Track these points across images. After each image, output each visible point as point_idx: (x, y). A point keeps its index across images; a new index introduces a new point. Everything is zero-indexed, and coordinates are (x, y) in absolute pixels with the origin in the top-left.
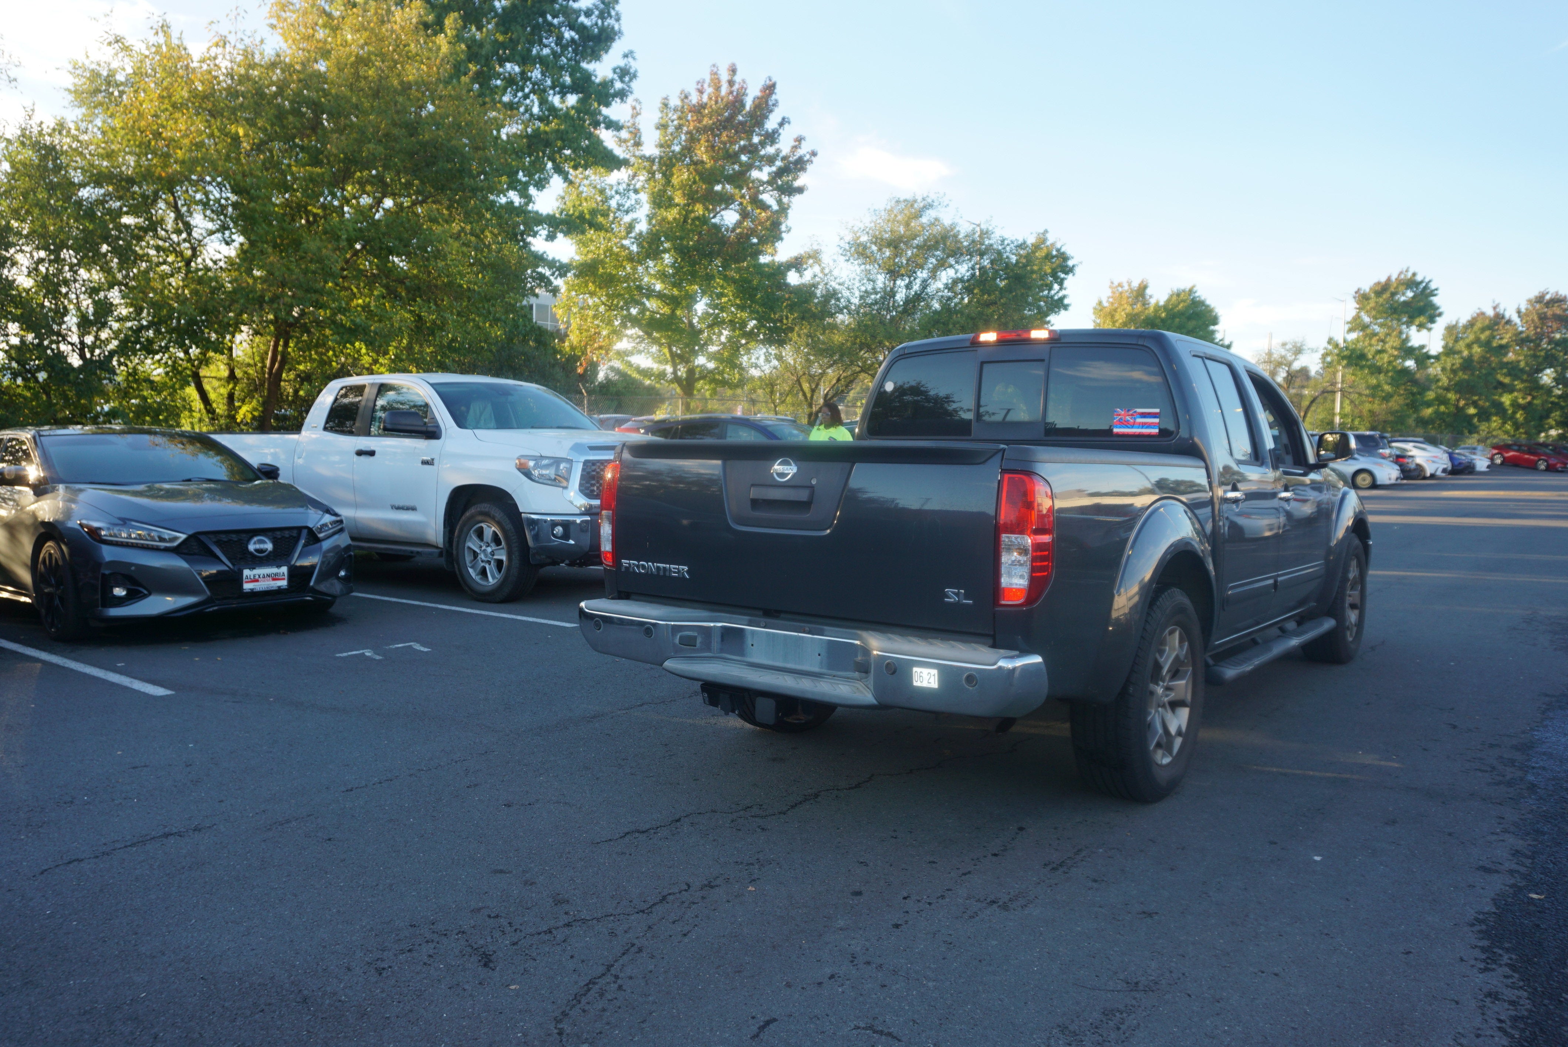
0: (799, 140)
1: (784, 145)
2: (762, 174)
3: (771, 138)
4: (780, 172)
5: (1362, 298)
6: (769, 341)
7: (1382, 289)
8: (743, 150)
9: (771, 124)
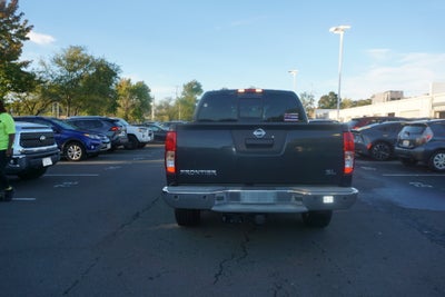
0: (26, 21)
1: (21, 22)
2: (13, 32)
3: (17, 19)
4: (20, 31)
5: (185, 87)
6: (16, 91)
7: (190, 84)
8: (6, 22)
9: (17, 14)
